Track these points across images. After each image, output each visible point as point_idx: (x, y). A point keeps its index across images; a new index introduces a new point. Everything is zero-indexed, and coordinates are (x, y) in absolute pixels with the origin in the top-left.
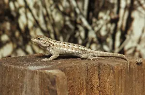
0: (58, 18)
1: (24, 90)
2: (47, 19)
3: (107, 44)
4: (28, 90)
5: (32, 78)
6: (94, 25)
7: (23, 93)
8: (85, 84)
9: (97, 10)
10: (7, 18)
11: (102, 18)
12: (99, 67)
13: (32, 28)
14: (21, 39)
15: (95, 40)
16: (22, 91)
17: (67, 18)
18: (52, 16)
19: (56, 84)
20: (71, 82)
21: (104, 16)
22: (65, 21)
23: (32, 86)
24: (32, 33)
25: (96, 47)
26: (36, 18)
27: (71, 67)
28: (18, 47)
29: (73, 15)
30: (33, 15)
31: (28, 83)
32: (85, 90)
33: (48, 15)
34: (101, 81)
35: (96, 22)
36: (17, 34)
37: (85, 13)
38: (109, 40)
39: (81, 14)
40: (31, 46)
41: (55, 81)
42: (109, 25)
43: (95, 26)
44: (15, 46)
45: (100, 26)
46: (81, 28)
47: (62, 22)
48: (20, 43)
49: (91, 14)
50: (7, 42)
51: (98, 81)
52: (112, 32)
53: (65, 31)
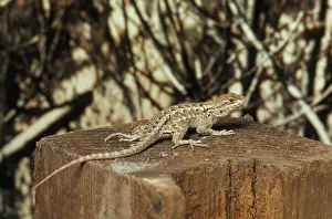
0: (190, 20)
1: (103, 208)
2: (168, 21)
3: (296, 83)
4: (110, 211)
5: (118, 189)
6: (268, 40)
7: (101, 214)
8: (224, 201)
9: (275, 9)
10: (83, 14)
11: (286, 27)
12: (254, 168)
13: (136, 38)
14: (113, 59)
15: (271, 72)
16: (98, 210)
17: (211, 23)
18: (178, 15)
19: (163, 211)
20: (195, 197)
21: (291, 23)
22: (206, 28)
23: (118, 206)
24: (136, 49)
25: (272, 87)
26: (146, 17)
27: (197, 169)
28: (107, 76)
29: (223, 16)
30: (138, 12)
31: (109, 196)
32: (224, 213)
33: (169, 13)
34: (257, 197)
35: (272, 35)
36: (105, 48)
37: (249, 14)
38: (302, 74)
39: (241, 15)
40: (134, 75)
41: (160, 203)
42: (302, 43)
43: (270, 44)
44: (101, 73)
45: (281, 44)
46: (240, 46)
47: (200, 30)
48: (112, 68)
49: (262, 17)
50: (85, 64)
51: (250, 196)
52: (307, 57)
53: (206, 48)
